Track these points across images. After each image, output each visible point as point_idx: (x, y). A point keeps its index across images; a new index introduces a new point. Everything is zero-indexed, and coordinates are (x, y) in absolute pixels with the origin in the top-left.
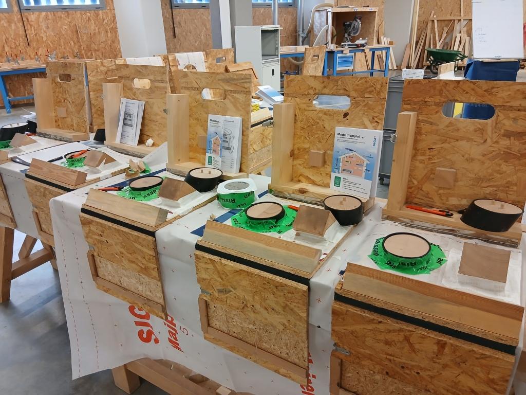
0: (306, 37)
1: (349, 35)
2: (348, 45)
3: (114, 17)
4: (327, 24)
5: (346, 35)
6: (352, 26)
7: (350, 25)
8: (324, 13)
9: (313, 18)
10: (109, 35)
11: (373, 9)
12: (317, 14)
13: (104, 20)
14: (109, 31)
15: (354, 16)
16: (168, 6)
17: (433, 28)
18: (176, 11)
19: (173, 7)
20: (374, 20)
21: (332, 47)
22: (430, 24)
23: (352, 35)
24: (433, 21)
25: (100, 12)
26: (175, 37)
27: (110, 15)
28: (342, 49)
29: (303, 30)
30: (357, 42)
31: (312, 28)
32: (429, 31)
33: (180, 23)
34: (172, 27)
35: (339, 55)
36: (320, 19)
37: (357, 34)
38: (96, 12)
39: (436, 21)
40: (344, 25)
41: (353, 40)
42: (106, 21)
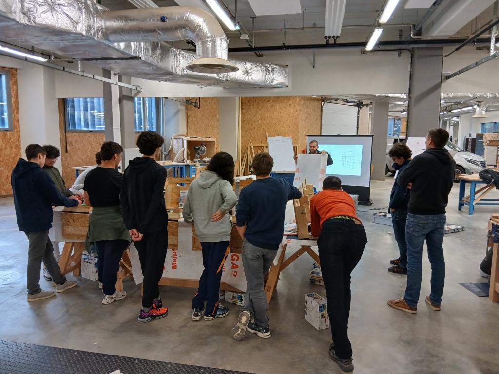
0: (167, 155)
1: (199, 155)
2: (199, 161)
3: (19, 137)
4: (183, 147)
5: (197, 155)
6: (200, 150)
7: (199, 149)
8: (181, 140)
9: (173, 143)
10: (14, 150)
11: (213, 140)
12: (175, 140)
13: (10, 139)
14: (14, 147)
15: (201, 143)
16: (63, 131)
17: (251, 151)
18: (69, 135)
19: (67, 131)
20: (214, 146)
21: (188, 162)
22: (249, 148)
23: (200, 154)
24: (251, 146)
25: (8, 133)
26: (67, 152)
27: (16, 136)
28: (195, 164)
29: (165, 150)
30: (204, 159)
31: (172, 149)
32: (249, 153)
33: (71, 143)
34: (65, 145)
35: (193, 167)
36: (178, 144)
37: (205, 154)
38: (5, 133)
39: (252, 147)
40: (195, 148)
41: (201, 158)
42: (12, 140)
